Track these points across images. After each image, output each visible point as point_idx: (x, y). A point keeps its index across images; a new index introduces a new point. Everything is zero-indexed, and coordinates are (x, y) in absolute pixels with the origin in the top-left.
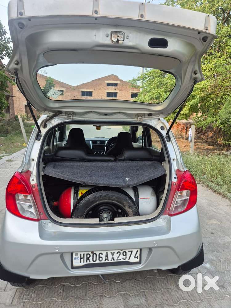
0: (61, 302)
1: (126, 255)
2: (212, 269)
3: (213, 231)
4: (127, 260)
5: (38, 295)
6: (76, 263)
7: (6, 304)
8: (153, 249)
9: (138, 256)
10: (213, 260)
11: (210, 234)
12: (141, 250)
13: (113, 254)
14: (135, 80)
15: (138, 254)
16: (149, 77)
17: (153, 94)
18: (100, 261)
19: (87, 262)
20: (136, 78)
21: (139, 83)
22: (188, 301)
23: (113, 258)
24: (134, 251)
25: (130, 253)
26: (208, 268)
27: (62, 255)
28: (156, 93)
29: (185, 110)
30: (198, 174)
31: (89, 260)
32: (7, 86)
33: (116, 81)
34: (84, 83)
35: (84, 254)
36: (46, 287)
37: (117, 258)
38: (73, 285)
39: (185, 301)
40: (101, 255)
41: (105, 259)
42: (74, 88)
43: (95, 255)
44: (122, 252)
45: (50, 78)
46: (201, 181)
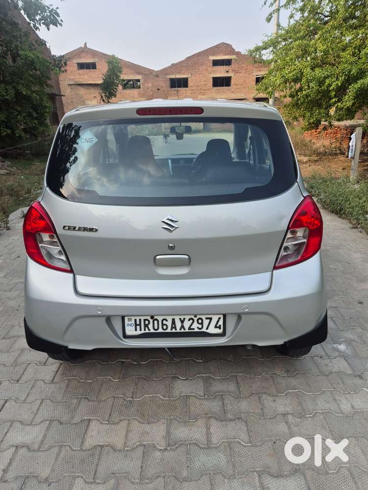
0: (118, 381)
1: (202, 324)
2: (347, 352)
3: (362, 300)
4: (204, 330)
5: (88, 372)
6: (130, 331)
7: (46, 381)
8: (243, 317)
9: (220, 326)
10: (353, 341)
11: (356, 304)
12: (225, 316)
13: (182, 322)
14: (258, 49)
15: (221, 323)
16: (285, 40)
17: (289, 73)
18: (163, 329)
19: (145, 330)
20: (261, 44)
21: (267, 55)
22: (300, 391)
23: (182, 327)
24: (215, 319)
25: (209, 320)
26: (342, 351)
27: (108, 319)
28: (295, 69)
29: (346, 99)
30: (355, 213)
31: (148, 327)
32: (48, 78)
33: (228, 54)
34: (173, 64)
35: (140, 320)
36: (99, 363)
37: (188, 326)
38: (135, 362)
39: (296, 392)
40: (165, 322)
41: (172, 329)
42: (157, 75)
43: (156, 322)
44: (196, 319)
45: (113, 57)
46: (359, 225)
